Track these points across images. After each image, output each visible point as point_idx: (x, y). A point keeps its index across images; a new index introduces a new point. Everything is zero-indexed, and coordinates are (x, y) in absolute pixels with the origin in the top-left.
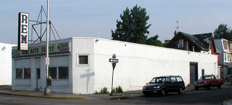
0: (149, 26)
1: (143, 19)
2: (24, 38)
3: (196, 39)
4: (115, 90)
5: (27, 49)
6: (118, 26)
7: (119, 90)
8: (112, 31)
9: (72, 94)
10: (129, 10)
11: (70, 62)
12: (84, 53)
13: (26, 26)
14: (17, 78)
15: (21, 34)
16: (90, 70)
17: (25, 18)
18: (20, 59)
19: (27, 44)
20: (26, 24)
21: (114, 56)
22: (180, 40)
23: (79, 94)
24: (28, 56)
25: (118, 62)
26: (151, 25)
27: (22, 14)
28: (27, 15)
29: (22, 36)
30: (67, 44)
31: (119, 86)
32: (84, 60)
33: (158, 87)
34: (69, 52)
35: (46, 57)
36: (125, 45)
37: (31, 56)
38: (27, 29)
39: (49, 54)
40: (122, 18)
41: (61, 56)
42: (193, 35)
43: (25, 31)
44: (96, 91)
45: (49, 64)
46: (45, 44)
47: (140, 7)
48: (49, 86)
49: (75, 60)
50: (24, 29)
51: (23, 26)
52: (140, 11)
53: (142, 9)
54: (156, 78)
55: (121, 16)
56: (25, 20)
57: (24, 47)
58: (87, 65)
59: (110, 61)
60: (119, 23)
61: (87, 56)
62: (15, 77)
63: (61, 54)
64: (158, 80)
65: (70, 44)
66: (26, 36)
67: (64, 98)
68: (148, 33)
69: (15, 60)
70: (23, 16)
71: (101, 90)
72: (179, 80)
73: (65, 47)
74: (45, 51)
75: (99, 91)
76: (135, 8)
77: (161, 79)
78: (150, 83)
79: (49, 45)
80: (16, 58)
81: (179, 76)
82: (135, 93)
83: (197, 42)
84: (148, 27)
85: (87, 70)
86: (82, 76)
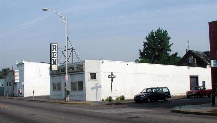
0: (171, 44)
1: (164, 40)
2: (55, 62)
3: (205, 55)
4: (119, 98)
5: (57, 69)
6: (144, 46)
7: (122, 98)
8: (140, 50)
9: (86, 101)
10: (153, 32)
11: (84, 78)
12: (93, 71)
13: (56, 53)
14: (53, 90)
15: (52, 59)
16: (98, 83)
17: (54, 47)
18: (55, 76)
19: (57, 66)
20: (56, 51)
21: (112, 73)
22: (190, 57)
23: (90, 100)
24: (59, 74)
25: (115, 78)
26: (172, 44)
27: (52, 44)
28: (56, 45)
29: (53, 60)
30: (82, 66)
31: (122, 95)
32: (94, 76)
33: (144, 96)
34: (83, 71)
35: (66, 75)
36: (128, 64)
37: (61, 74)
38: (57, 55)
39: (68, 73)
40: (147, 39)
41: (79, 74)
42: (203, 52)
43: (55, 56)
44: (103, 99)
45: (68, 80)
46: (65, 66)
47: (162, 29)
48: (68, 96)
49: (87, 76)
50: (55, 55)
51: (53, 53)
52: (162, 33)
53: (164, 31)
54: (147, 89)
55: (146, 38)
56: (54, 48)
57: (55, 68)
58: (96, 80)
59: (109, 77)
60: (145, 44)
61: (96, 74)
62: (52, 89)
63: (79, 73)
64: (148, 91)
65: (84, 65)
66: (56, 60)
67: (76, 104)
68: (170, 50)
69: (52, 77)
70: (53, 46)
71: (107, 98)
72: (165, 90)
73: (80, 67)
74: (65, 71)
75: (105, 99)
76: (159, 31)
77: (150, 90)
78: (141, 93)
79: (68, 66)
80: (52, 76)
81: (166, 88)
82: (131, 101)
83: (205, 58)
84: (170, 46)
85: (96, 84)
86: (93, 88)
